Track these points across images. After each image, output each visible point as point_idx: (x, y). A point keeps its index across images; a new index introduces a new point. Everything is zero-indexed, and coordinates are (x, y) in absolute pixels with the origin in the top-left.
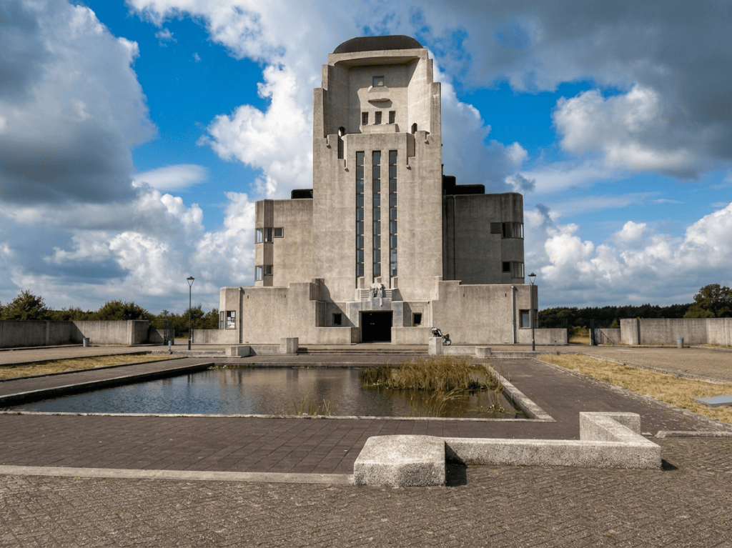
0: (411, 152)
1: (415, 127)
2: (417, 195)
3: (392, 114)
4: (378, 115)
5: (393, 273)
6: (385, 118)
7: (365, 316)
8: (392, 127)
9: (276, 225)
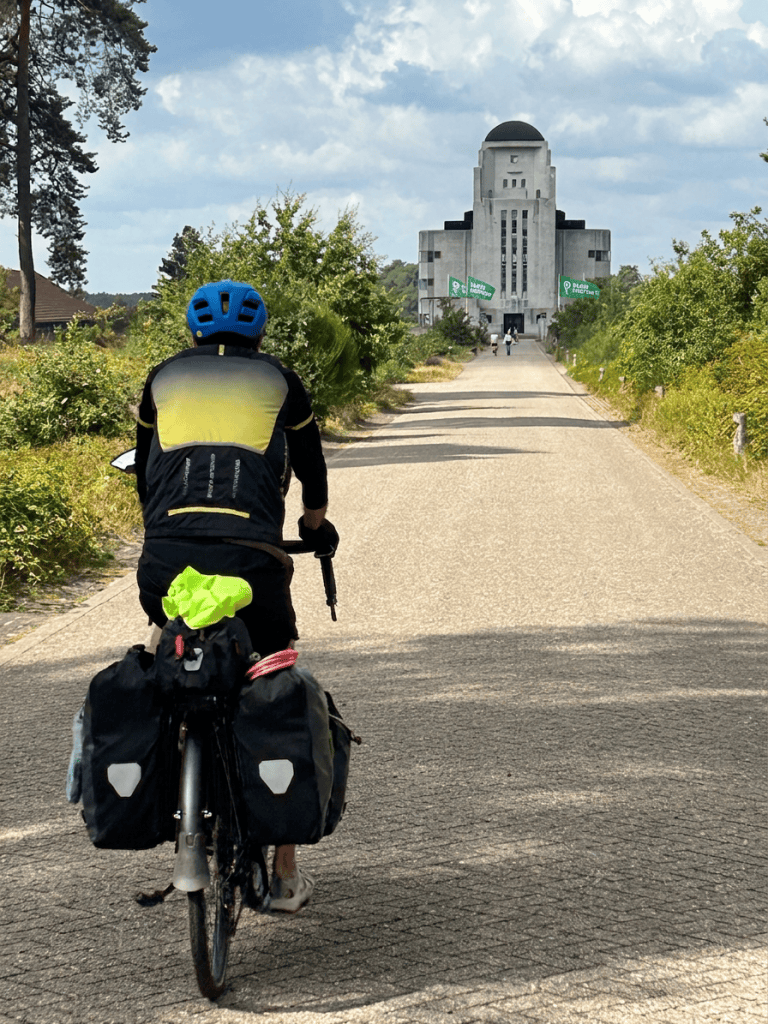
0: (537, 212)
1: (538, 192)
2: (540, 239)
3: (523, 182)
4: (514, 181)
5: (525, 288)
6: (519, 184)
7: (507, 316)
8: (523, 190)
9: (436, 249)
